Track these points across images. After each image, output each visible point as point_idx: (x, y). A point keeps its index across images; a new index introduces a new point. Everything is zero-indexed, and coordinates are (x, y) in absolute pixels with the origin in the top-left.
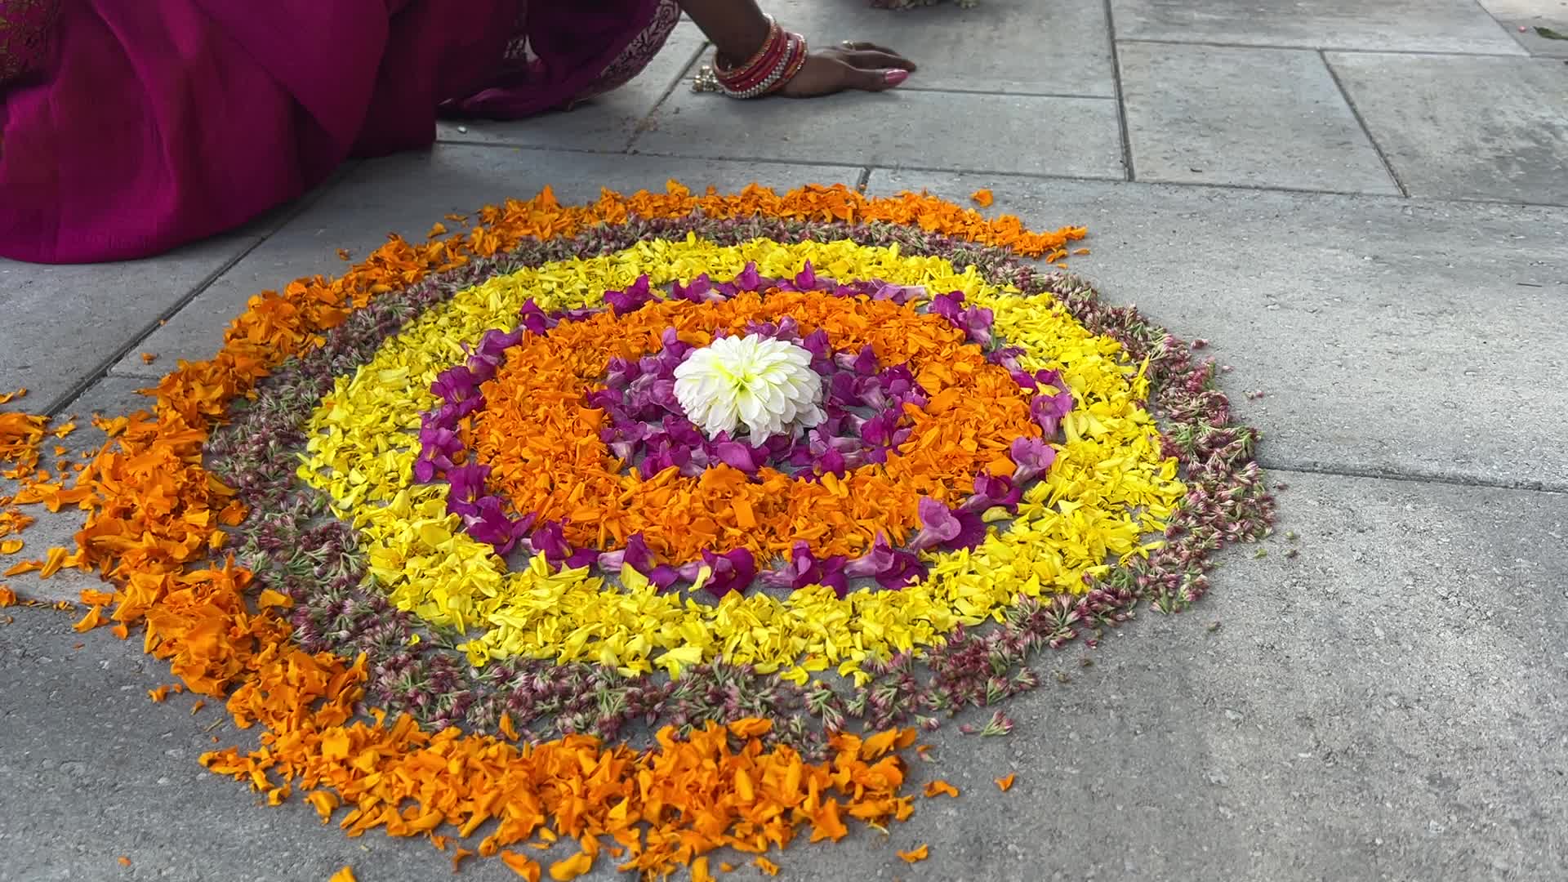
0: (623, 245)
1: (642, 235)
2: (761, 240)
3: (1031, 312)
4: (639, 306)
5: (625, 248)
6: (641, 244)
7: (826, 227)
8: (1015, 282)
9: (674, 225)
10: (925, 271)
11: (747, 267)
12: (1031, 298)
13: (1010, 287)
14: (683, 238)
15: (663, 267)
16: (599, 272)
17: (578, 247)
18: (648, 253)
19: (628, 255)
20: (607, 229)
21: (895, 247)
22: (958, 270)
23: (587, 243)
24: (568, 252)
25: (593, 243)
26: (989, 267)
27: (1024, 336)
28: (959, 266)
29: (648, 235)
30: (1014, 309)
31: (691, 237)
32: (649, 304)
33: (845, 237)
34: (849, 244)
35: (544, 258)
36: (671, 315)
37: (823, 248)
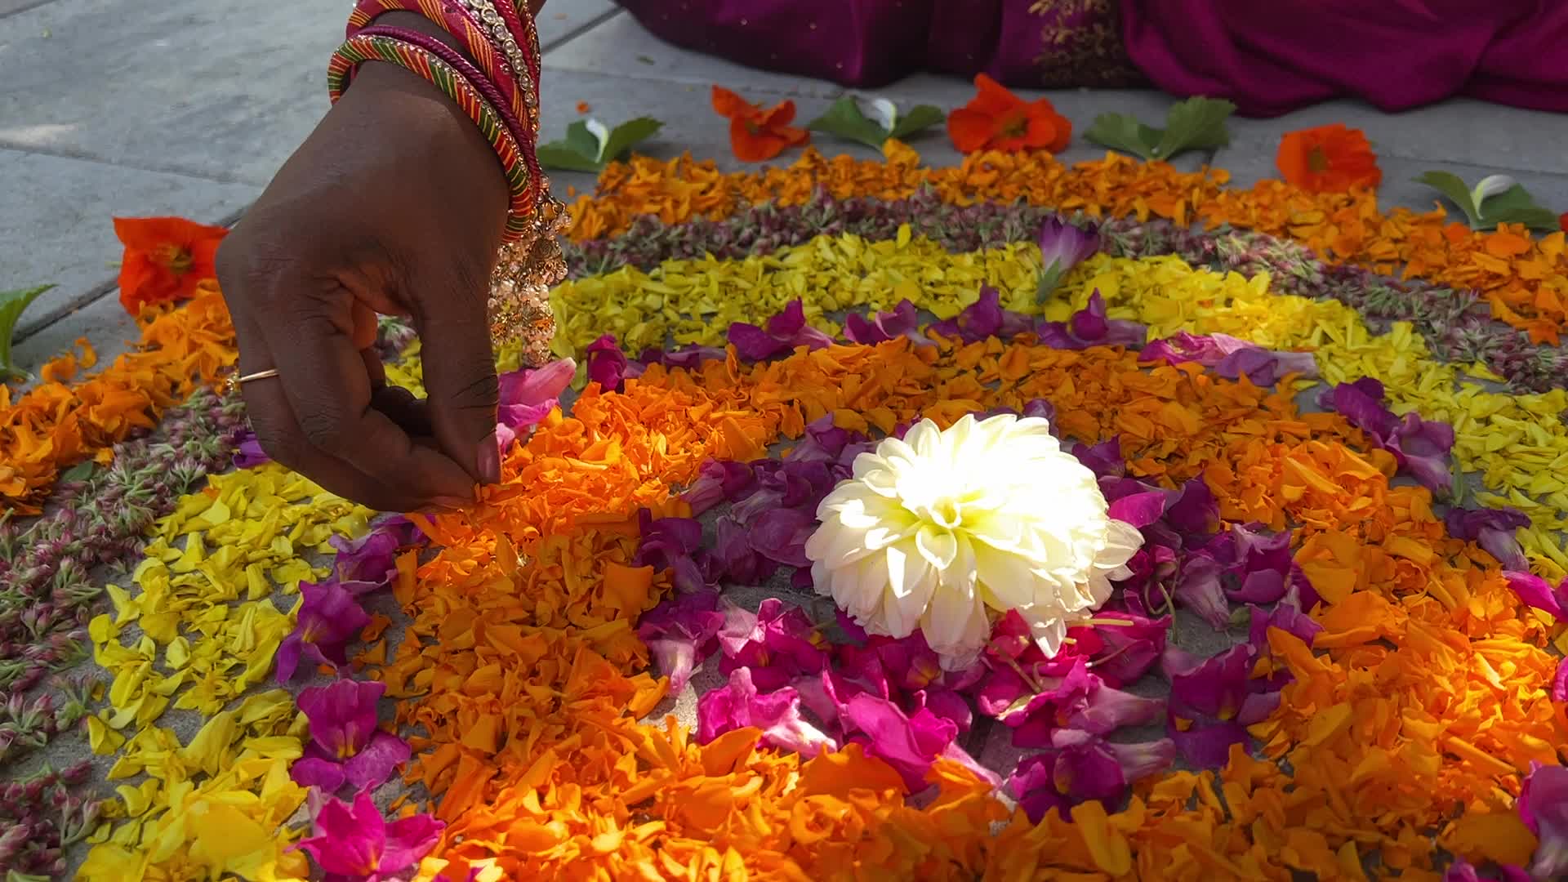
0: (795, 238)
1: (826, 224)
2: (1021, 245)
3: (1533, 429)
4: (786, 351)
5: (797, 244)
6: (822, 241)
7: (1136, 231)
8: (1490, 360)
9: (881, 211)
10: (1315, 325)
11: (987, 293)
12: (1531, 401)
13: (1480, 370)
14: (892, 235)
15: (848, 282)
16: (742, 283)
17: (721, 238)
18: (828, 254)
19: (798, 257)
20: (773, 213)
21: (1263, 278)
22: (1374, 326)
23: (738, 232)
24: (701, 246)
25: (746, 232)
26: (1437, 325)
27: (1520, 479)
28: (1378, 321)
29: (835, 225)
30: (1495, 418)
31: (904, 232)
32: (800, 351)
33: (1168, 249)
34: (1174, 265)
35: (665, 252)
36: (837, 372)
37: (1129, 268)
